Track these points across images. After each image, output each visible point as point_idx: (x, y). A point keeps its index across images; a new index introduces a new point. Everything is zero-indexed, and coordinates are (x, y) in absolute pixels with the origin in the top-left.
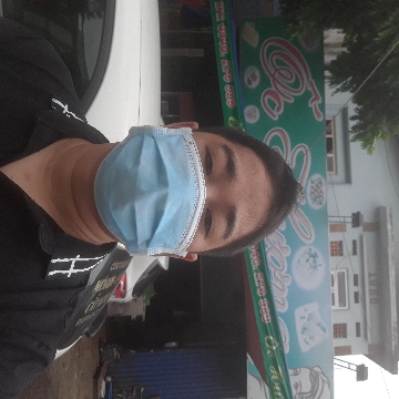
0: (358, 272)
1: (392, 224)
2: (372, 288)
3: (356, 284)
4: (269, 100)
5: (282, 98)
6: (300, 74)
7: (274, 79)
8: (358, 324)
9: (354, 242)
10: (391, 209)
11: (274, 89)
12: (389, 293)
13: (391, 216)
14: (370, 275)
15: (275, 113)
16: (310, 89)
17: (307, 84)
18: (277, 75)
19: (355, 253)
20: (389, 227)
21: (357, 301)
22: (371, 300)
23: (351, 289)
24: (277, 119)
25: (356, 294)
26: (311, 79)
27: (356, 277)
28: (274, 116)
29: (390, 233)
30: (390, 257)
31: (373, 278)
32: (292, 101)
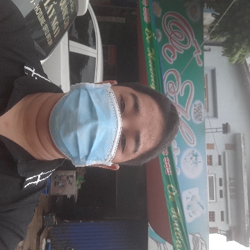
0: (222, 177)
1: (244, 145)
2: (231, 188)
3: (221, 185)
4: (167, 51)
5: (176, 50)
6: (188, 35)
7: (171, 38)
8: (222, 212)
9: (220, 156)
10: (244, 135)
11: (170, 44)
12: (243, 191)
13: (244, 139)
14: (230, 179)
15: (171, 59)
16: (194, 45)
17: (192, 42)
18: (173, 35)
19: (220, 164)
20: (243, 146)
21: (221, 196)
22: (230, 196)
23: (218, 188)
24: (172, 63)
25: (221, 191)
26: (195, 39)
27: (220, 180)
28: (171, 61)
29: (243, 151)
30: (243, 166)
31: (232, 181)
32: (182, 52)
